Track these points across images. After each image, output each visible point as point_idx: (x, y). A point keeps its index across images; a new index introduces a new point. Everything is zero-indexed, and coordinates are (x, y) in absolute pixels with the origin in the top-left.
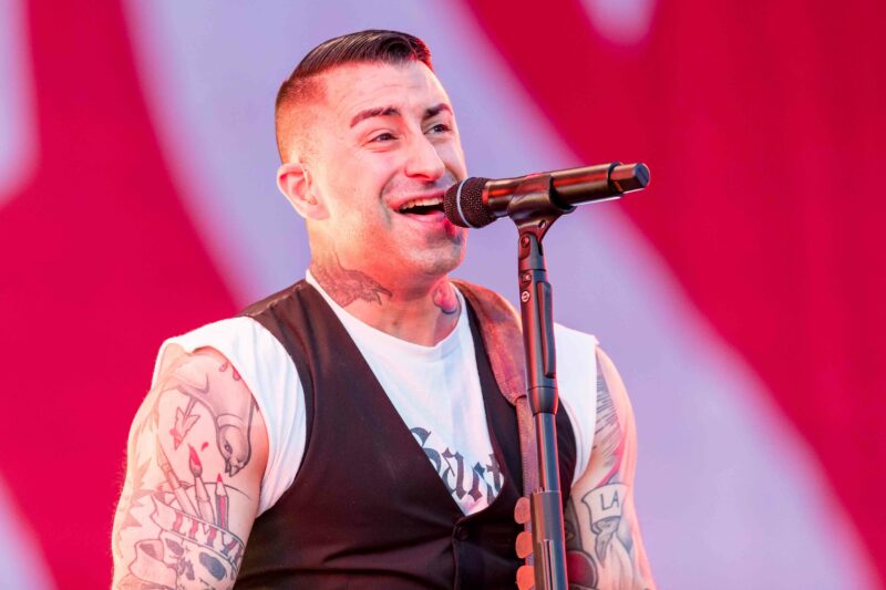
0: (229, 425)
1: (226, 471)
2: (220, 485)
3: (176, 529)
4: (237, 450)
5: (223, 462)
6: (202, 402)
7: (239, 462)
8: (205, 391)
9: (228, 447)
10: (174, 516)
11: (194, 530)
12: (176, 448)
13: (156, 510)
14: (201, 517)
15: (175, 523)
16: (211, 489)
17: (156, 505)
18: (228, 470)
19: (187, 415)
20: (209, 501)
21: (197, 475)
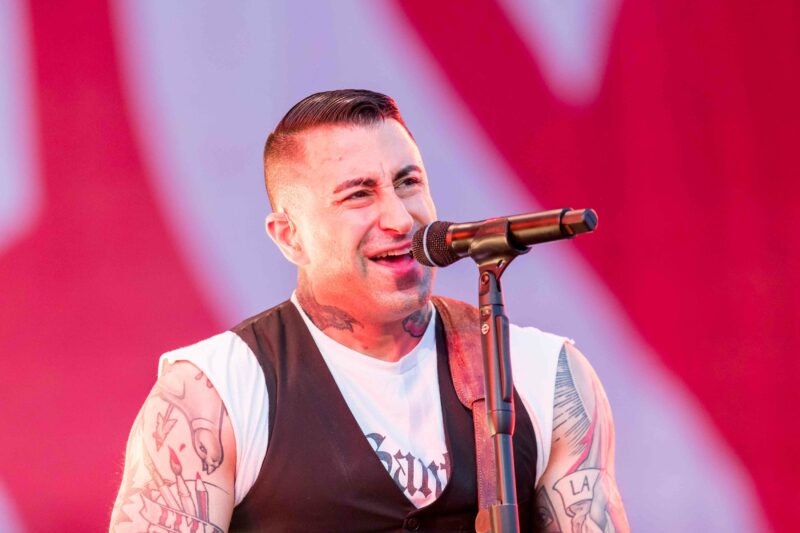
0: (202, 429)
1: (204, 469)
2: (199, 482)
3: (162, 523)
4: (211, 451)
5: (200, 461)
6: (179, 408)
7: (214, 461)
8: (182, 397)
9: (202, 447)
10: (160, 510)
11: (178, 523)
12: (158, 450)
13: (145, 506)
14: (184, 511)
15: (161, 517)
16: (191, 485)
17: (144, 502)
18: (205, 468)
19: (166, 419)
20: (190, 496)
21: (178, 473)
